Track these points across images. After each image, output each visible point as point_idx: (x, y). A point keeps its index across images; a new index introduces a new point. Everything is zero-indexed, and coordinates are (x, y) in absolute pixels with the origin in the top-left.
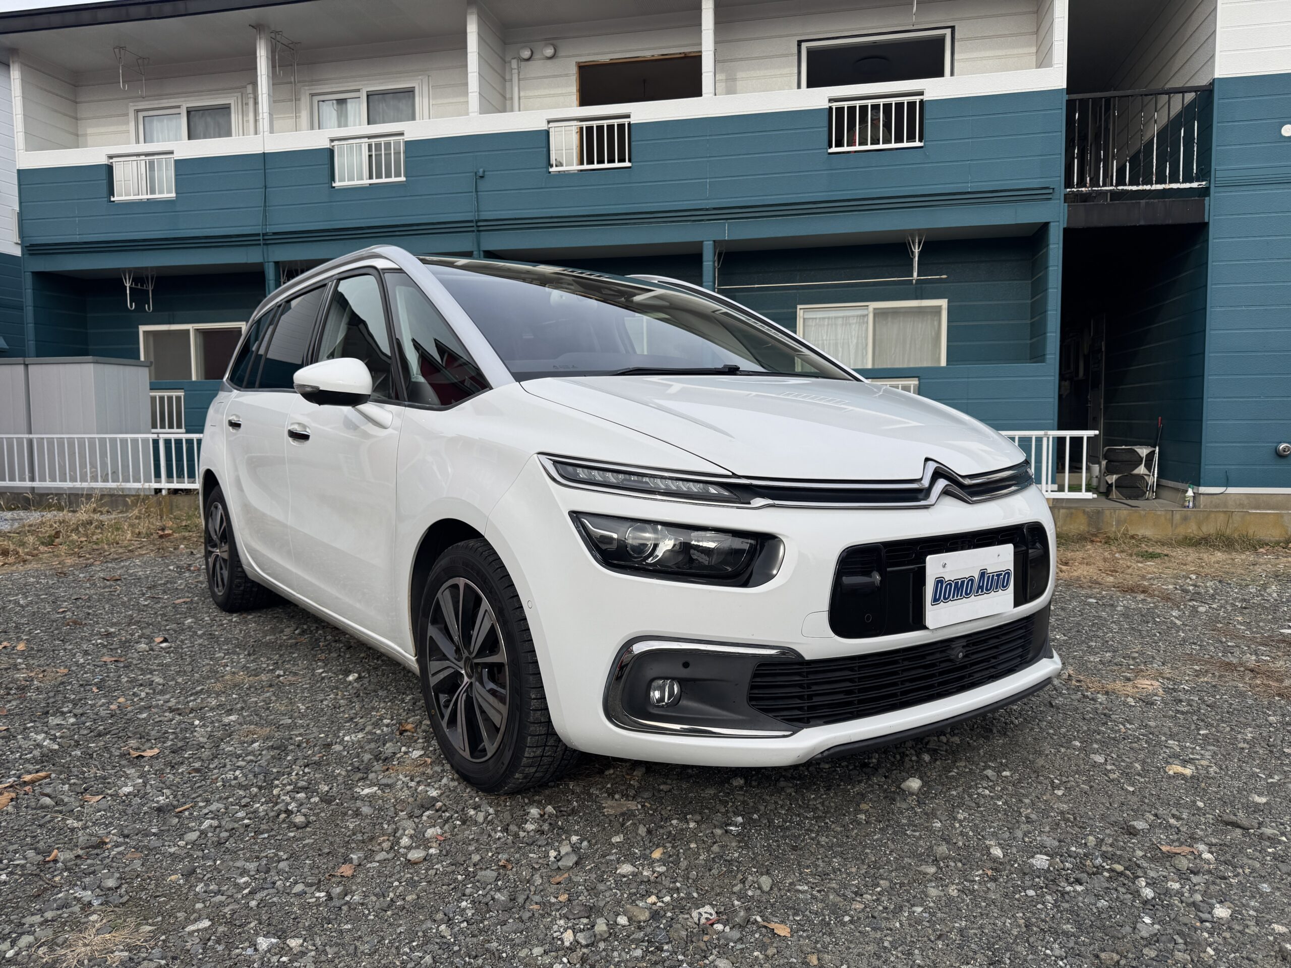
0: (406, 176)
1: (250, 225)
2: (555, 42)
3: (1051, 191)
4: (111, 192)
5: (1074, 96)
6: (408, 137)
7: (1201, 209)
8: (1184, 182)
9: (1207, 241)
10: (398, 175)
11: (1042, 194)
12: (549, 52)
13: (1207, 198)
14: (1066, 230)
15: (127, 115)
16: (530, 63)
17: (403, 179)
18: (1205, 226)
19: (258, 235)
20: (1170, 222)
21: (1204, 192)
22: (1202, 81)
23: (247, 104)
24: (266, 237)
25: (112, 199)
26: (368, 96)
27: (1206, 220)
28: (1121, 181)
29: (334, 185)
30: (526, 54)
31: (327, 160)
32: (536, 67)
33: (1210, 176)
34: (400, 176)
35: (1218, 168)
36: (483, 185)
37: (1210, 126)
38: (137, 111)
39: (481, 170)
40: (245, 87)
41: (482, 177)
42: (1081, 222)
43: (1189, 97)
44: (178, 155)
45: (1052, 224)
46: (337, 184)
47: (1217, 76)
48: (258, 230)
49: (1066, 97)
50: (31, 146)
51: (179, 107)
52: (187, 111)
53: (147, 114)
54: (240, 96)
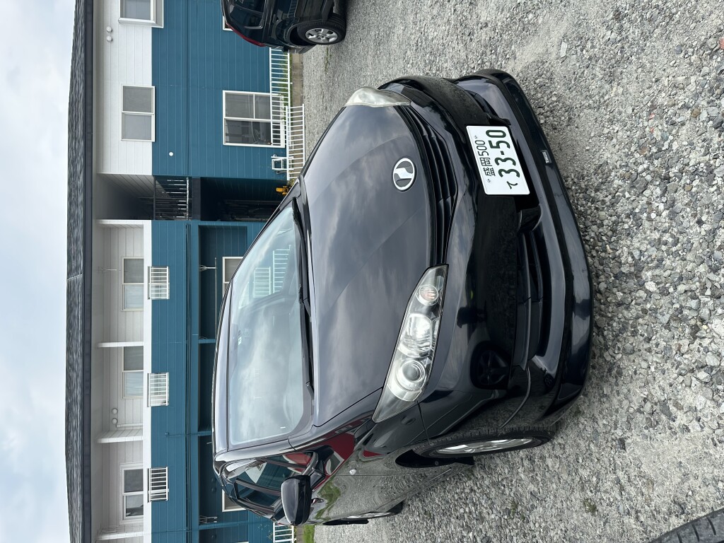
0: (166, 467)
2: (111, 409)
5: (154, 218)
7: (195, 179)
8: (186, 184)
9: (207, 178)
11: (188, 227)
12: (115, 411)
13: (193, 177)
16: (119, 419)
18: (202, 178)
20: (200, 188)
21: (190, 178)
22: (153, 178)
24: (188, 530)
26: (127, 492)
27: (200, 178)
28: (185, 203)
30: (115, 421)
31: (157, 502)
32: (121, 417)
33: (185, 176)
34: (166, 469)
35: (182, 174)
37: (168, 176)
42: (199, 216)
43: (157, 182)
45: (199, 224)
47: (151, 174)
48: (185, 533)
49: (154, 220)
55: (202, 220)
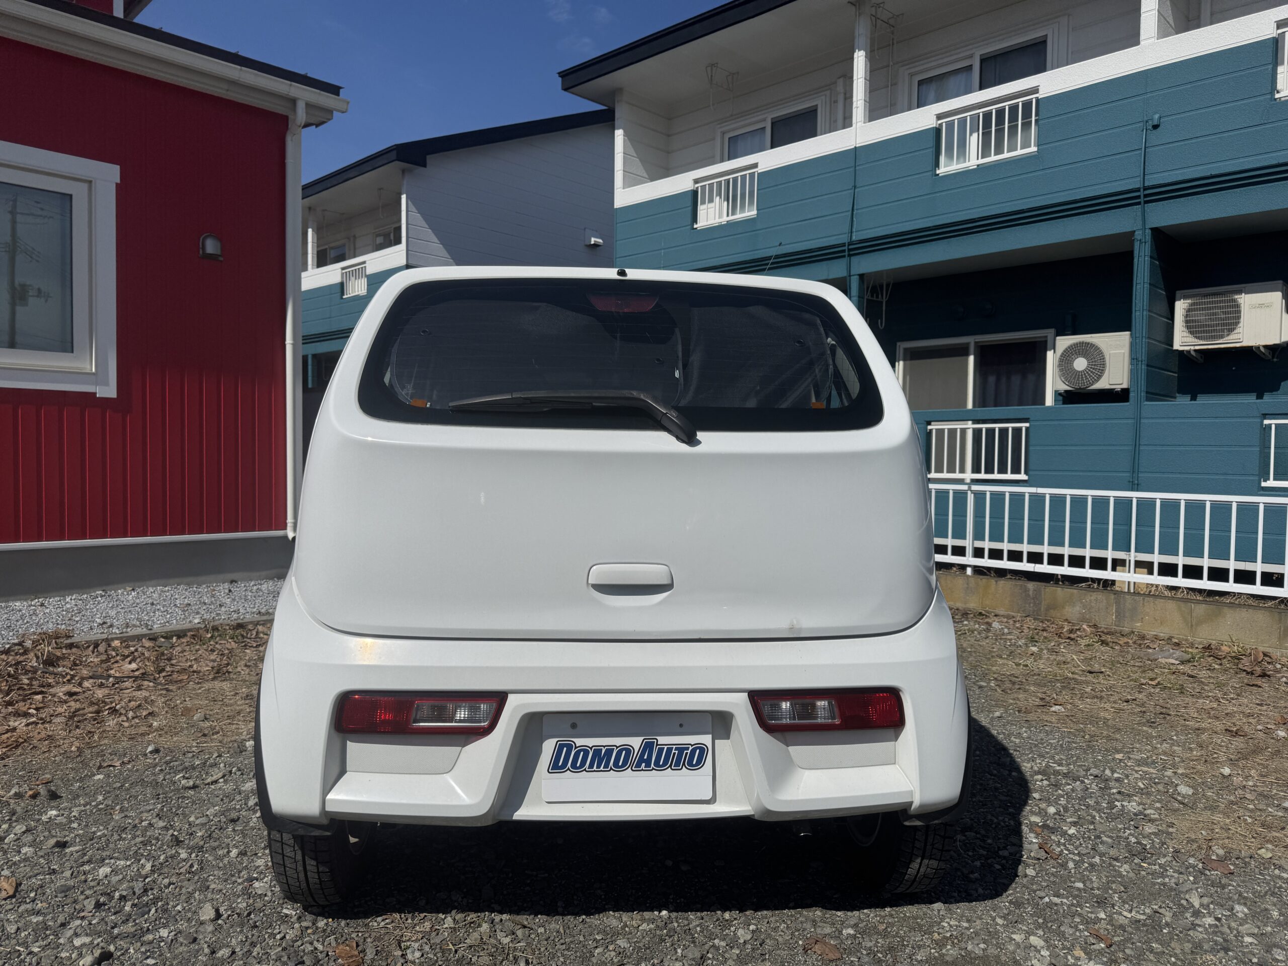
0: (1038, 145)
1: (836, 235)
4: (695, 219)
6: (1041, 95)
10: (1026, 145)
15: (714, 139)
17: (1033, 149)
19: (843, 245)
23: (836, 102)
24: (851, 247)
25: (695, 226)
26: (983, 61)
29: (938, 172)
31: (932, 143)
34: (1030, 146)
36: (1155, 137)
38: (723, 133)
39: (1157, 116)
40: (835, 83)
41: (1156, 127)
44: (760, 169)
46: (942, 170)
48: (844, 239)
50: (628, 183)
51: (764, 120)
52: (773, 124)
53: (732, 134)
54: (828, 93)
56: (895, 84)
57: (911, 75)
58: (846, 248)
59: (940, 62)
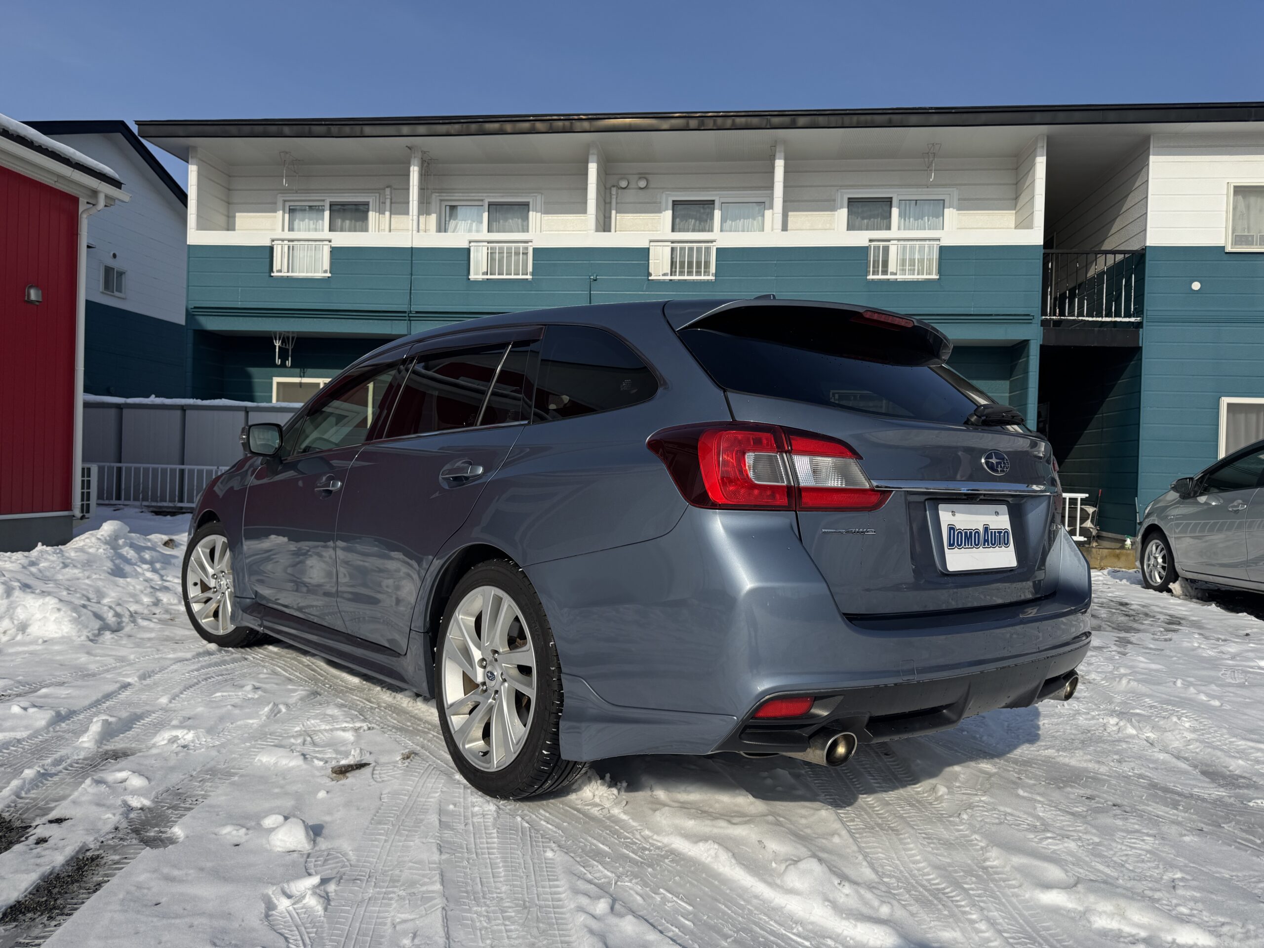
0: (532, 275)
1: (398, 305)
2: (647, 176)
3: (1032, 318)
4: (272, 268)
5: (1048, 251)
6: (534, 245)
7: (1136, 336)
8: (1125, 317)
9: (1140, 359)
10: (525, 273)
11: (1025, 319)
12: (642, 184)
13: (1141, 330)
14: (1042, 347)
15: (275, 203)
16: (626, 190)
17: (529, 277)
18: (1139, 349)
19: (404, 312)
20: (1115, 345)
21: (1139, 325)
22: (1135, 246)
23: (384, 203)
24: (410, 315)
25: (273, 274)
26: (488, 206)
27: (1140, 345)
28: (1081, 314)
30: (623, 184)
31: (464, 257)
32: (630, 194)
33: (1143, 314)
34: (527, 274)
35: (1149, 309)
36: (596, 286)
37: (1143, 279)
38: (285, 201)
40: (384, 189)
41: (595, 280)
42: (1052, 343)
44: (333, 244)
45: (1032, 341)
46: (471, 278)
47: (1148, 244)
49: (1042, 251)
50: (201, 226)
51: (323, 201)
52: (330, 205)
53: (292, 204)
54: (377, 195)
55: (1043, 349)
56: (429, 203)
57: (441, 200)
58: (407, 315)
59: (462, 198)
